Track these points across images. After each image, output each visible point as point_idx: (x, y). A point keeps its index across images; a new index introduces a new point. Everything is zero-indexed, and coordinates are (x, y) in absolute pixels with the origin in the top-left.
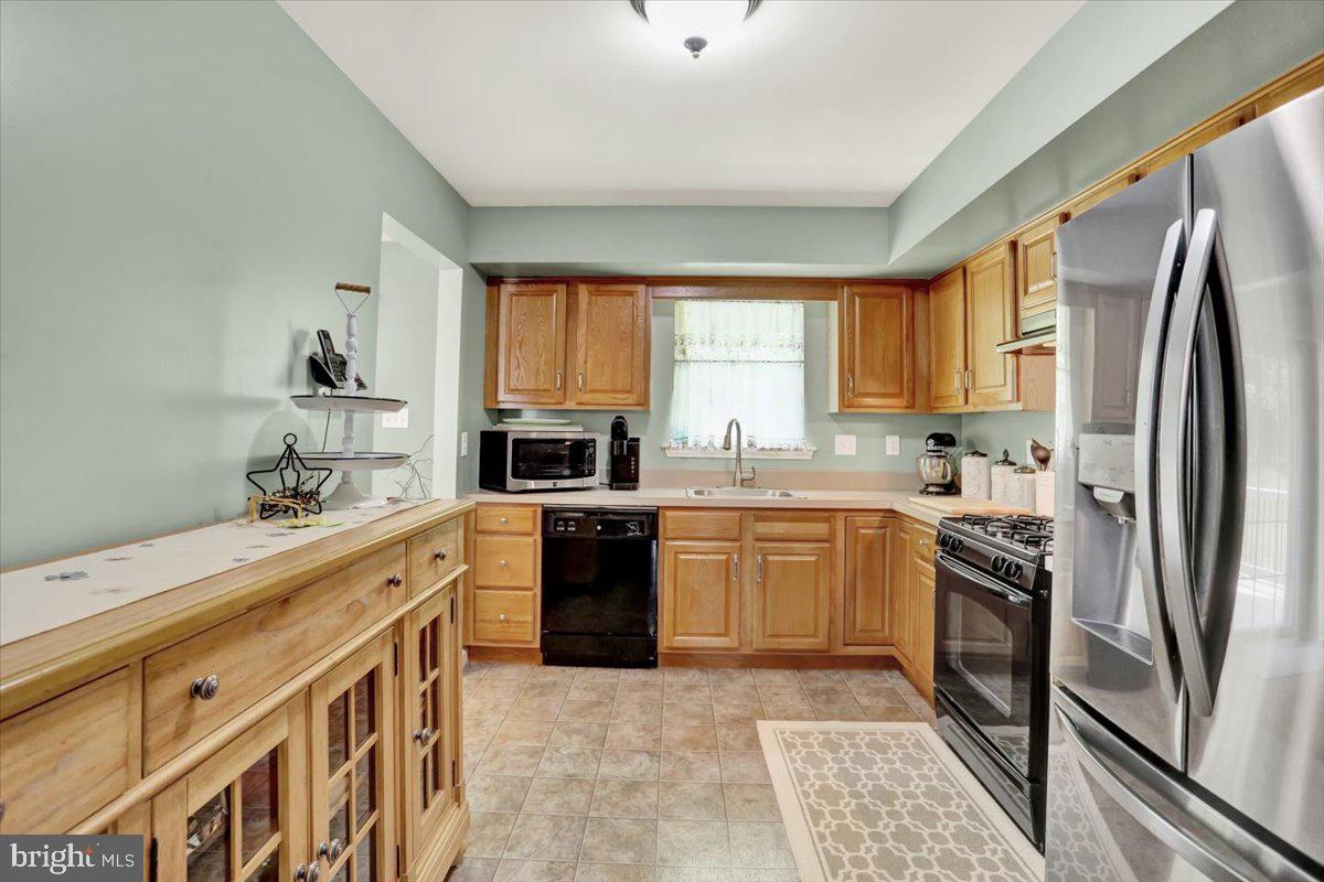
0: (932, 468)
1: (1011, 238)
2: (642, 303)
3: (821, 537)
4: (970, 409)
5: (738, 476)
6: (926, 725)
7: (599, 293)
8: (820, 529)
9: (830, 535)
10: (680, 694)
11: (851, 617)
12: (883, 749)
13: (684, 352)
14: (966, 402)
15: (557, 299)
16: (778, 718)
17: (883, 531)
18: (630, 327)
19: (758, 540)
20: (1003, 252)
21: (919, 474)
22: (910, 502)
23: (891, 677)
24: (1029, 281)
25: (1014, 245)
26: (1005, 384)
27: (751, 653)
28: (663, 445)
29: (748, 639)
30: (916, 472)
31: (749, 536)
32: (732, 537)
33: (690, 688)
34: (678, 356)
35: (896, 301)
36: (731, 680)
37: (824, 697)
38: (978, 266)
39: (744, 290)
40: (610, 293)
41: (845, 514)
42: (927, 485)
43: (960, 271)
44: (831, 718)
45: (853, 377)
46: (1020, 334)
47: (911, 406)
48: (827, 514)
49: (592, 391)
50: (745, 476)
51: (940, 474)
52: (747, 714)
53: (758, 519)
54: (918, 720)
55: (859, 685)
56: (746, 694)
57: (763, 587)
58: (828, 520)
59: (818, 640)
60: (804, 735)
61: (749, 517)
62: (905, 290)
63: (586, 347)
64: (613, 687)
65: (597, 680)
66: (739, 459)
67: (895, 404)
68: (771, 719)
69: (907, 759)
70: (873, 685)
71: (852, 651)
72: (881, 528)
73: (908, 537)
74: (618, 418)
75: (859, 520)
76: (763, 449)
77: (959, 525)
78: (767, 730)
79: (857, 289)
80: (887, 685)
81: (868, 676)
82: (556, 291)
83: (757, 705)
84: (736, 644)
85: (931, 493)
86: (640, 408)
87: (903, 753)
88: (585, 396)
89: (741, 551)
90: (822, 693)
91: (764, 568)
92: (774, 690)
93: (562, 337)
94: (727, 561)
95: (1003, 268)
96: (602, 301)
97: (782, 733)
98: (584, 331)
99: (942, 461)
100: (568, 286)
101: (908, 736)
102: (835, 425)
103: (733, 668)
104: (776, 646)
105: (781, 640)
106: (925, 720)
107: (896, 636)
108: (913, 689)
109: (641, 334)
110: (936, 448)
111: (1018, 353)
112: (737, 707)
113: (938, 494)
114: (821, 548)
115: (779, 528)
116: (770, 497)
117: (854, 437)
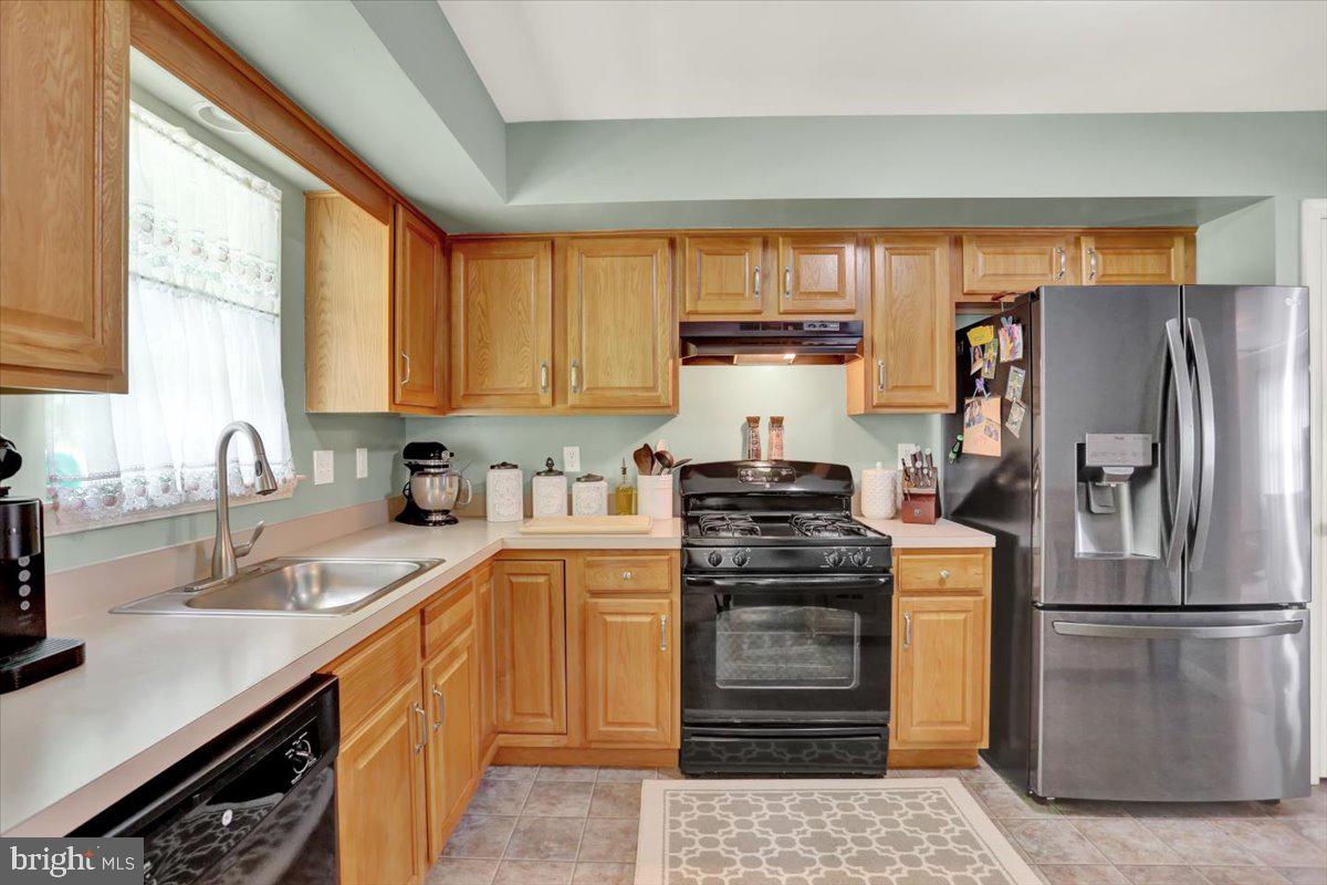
5: (226, 551)
25: (672, 243)
35: (431, 252)
38: (594, 248)
43: (544, 244)
45: (408, 356)
67: (428, 403)
79: (408, 217)
95: (655, 262)
102: (314, 435)
117: (331, 452)
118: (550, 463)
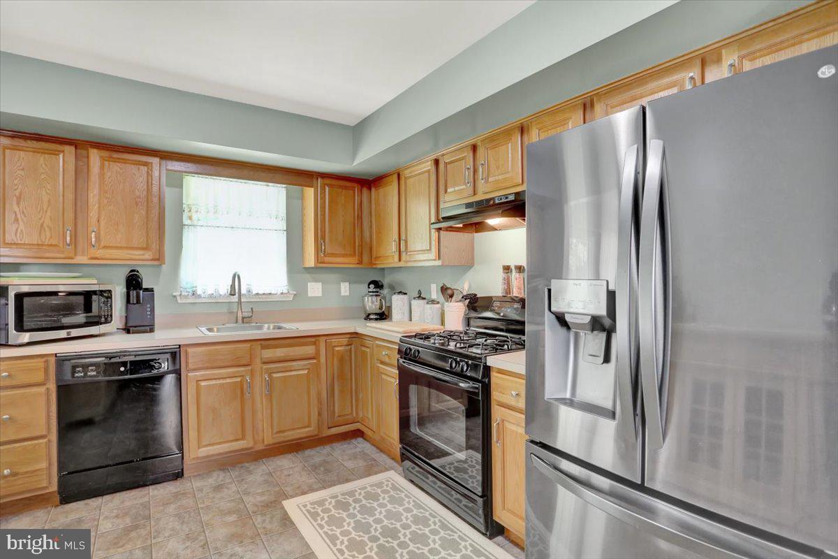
0: (373, 303)
1: (434, 157)
2: (156, 173)
3: (309, 356)
4: (402, 264)
5: (240, 315)
6: (392, 472)
7: (111, 159)
8: (309, 350)
9: (316, 354)
10: (211, 496)
11: (332, 408)
12: (375, 497)
13: (190, 218)
14: (400, 260)
15: (65, 159)
16: (296, 495)
17: (350, 347)
18: (145, 193)
19: (264, 363)
20: (429, 166)
21: (364, 307)
22: (367, 326)
23: (358, 443)
24: (448, 185)
25: (437, 162)
26: (430, 249)
27: (264, 448)
28: (174, 294)
29: (260, 439)
30: (361, 305)
31: (258, 361)
32: (245, 363)
33: (218, 488)
34: (186, 221)
35: (351, 192)
36: (250, 472)
37: (322, 469)
38: (410, 173)
39: (246, 172)
40: (125, 161)
41: (324, 338)
42: (369, 315)
43: (396, 176)
44: (333, 484)
45: (324, 242)
46: (440, 217)
47: (360, 262)
48: (313, 340)
49: (105, 247)
50: (246, 315)
51: (378, 307)
52: (272, 498)
53: (264, 347)
54: (387, 470)
55: (342, 454)
56: (266, 482)
57: (270, 397)
58: (315, 343)
59: (310, 429)
60: (321, 503)
61: (257, 346)
62: (356, 185)
63: (99, 207)
64: (146, 506)
65: (128, 504)
66: (240, 302)
67: (350, 262)
68: (292, 497)
69: (393, 500)
70: (350, 452)
71: (334, 431)
72: (348, 345)
73: (368, 350)
74: (132, 271)
75: (334, 341)
76: (257, 294)
77: (413, 340)
78: (292, 506)
79: (328, 181)
80: (358, 450)
81: (345, 446)
82: (63, 151)
83: (277, 489)
84: (251, 445)
85: (372, 319)
86: (156, 263)
87: (388, 497)
88: (99, 251)
89: (252, 373)
90: (320, 465)
91: (270, 385)
92: (286, 473)
93: (70, 196)
94: (241, 381)
95: (429, 175)
96: (116, 167)
97: (305, 506)
98: (96, 191)
99: (379, 298)
100: (76, 148)
101: (386, 483)
102: (307, 276)
103: (248, 462)
104: (282, 439)
105: (286, 434)
106: (392, 468)
107: (361, 415)
108: (375, 449)
109: (156, 200)
110: (374, 290)
111: (440, 229)
112: (262, 494)
113: (376, 319)
114: (310, 364)
115: (280, 353)
116: (267, 331)
117: (321, 283)
118: (420, 292)
